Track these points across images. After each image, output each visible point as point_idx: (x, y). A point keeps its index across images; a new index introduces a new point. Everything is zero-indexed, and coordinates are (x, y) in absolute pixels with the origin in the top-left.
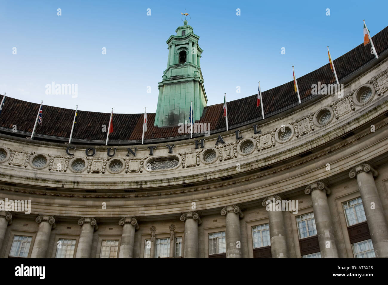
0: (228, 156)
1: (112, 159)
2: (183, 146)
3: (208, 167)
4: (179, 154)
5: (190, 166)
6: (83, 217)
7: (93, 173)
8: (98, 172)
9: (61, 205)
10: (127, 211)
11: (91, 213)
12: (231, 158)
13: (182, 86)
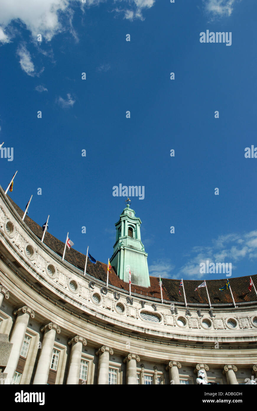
0: (195, 326)
1: (118, 302)
2: (162, 308)
3: (183, 330)
4: (161, 313)
5: (170, 325)
6: (105, 346)
7: (106, 309)
8: (109, 309)
9: (91, 331)
10: (133, 349)
11: (109, 343)
12: (197, 328)
13: (137, 255)
